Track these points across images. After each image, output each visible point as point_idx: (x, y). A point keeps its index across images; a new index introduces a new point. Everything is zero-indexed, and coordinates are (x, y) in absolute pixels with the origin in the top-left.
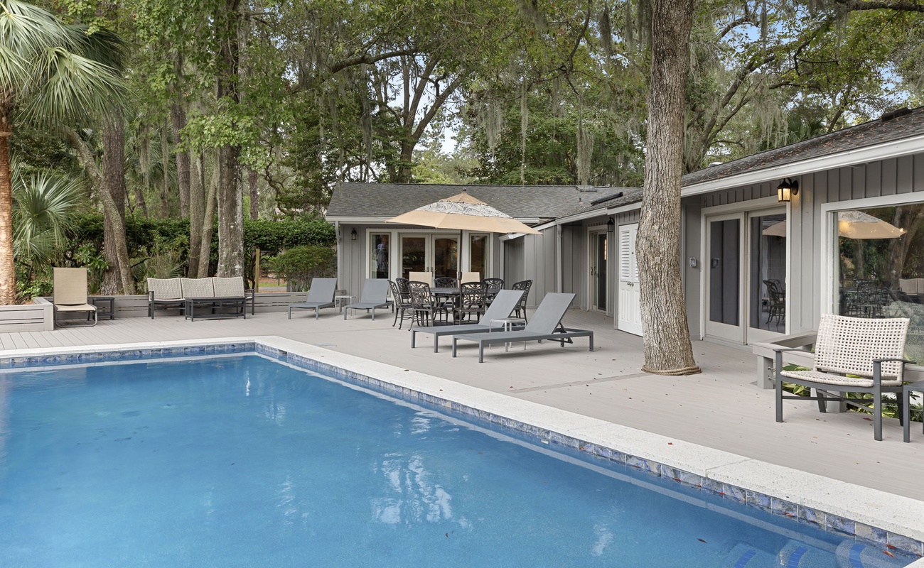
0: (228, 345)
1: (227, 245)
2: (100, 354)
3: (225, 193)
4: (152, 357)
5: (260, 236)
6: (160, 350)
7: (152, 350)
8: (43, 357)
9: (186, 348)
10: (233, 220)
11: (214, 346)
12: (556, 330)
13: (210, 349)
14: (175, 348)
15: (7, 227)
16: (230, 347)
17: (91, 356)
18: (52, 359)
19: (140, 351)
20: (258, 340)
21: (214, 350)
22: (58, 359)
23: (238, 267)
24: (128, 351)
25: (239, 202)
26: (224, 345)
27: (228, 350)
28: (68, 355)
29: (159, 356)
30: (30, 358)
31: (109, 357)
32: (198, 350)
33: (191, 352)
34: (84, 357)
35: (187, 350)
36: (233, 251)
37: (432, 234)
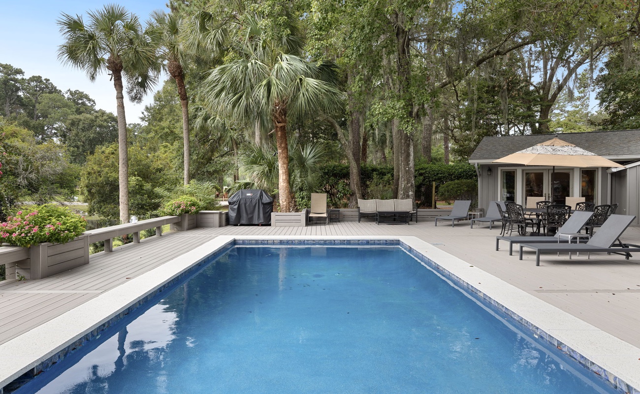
0: (383, 240)
1: (404, 180)
2: (314, 241)
3: (403, 149)
4: (341, 244)
5: (438, 174)
6: (344, 241)
7: (340, 241)
8: (287, 240)
9: (359, 241)
10: (408, 164)
11: (375, 240)
12: (614, 245)
13: (372, 242)
14: (353, 240)
15: (286, 172)
16: (384, 242)
17: (309, 242)
18: (291, 242)
19: (334, 241)
20: (402, 239)
21: (375, 243)
22: (294, 242)
23: (410, 193)
24: (328, 240)
25: (412, 154)
26: (381, 240)
27: (383, 243)
28: (298, 240)
29: (344, 244)
30: (281, 241)
31: (318, 243)
32: (365, 242)
33: (362, 243)
34: (306, 242)
35: (359, 242)
36: (408, 184)
37: (549, 170)
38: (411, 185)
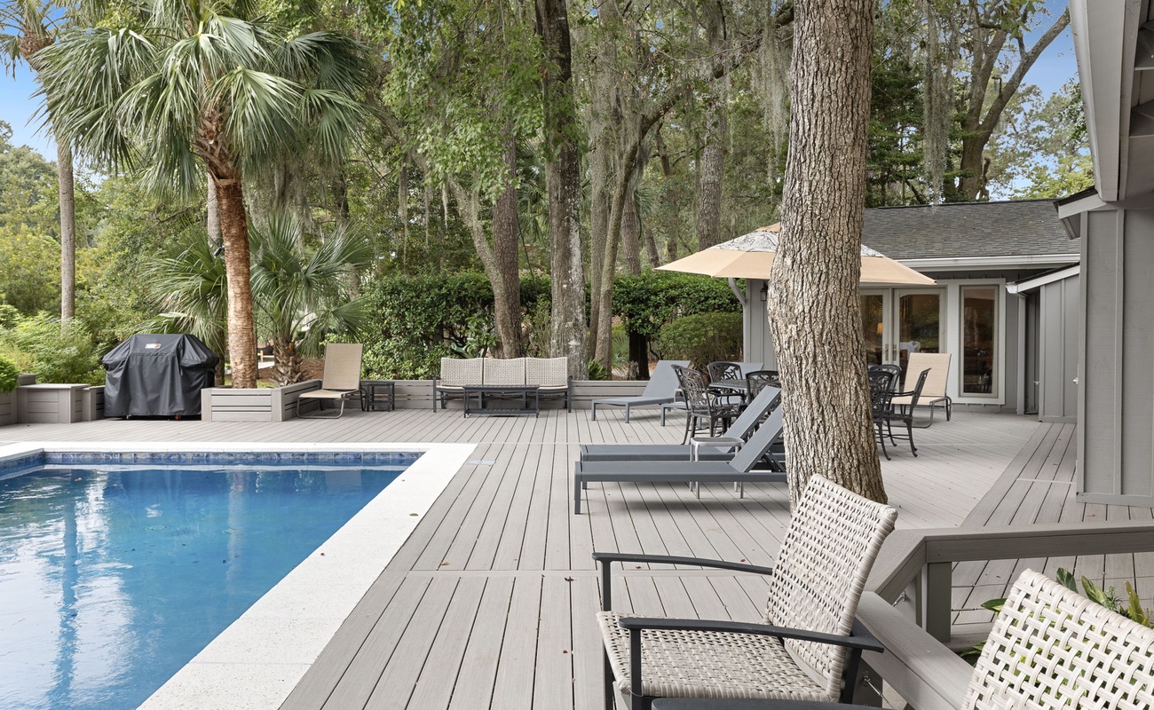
0: (394, 454)
2: (230, 454)
6: (303, 454)
7: (293, 454)
8: (167, 453)
9: (337, 454)
11: (374, 454)
14: (322, 453)
16: (397, 457)
17: (220, 457)
18: (176, 457)
19: (279, 454)
21: (374, 459)
22: (183, 457)
24: (264, 453)
26: (388, 454)
28: (193, 453)
29: (302, 463)
30: (153, 454)
31: (241, 460)
32: (352, 458)
33: (343, 459)
34: (211, 457)
35: (338, 457)
38: (574, 325)
